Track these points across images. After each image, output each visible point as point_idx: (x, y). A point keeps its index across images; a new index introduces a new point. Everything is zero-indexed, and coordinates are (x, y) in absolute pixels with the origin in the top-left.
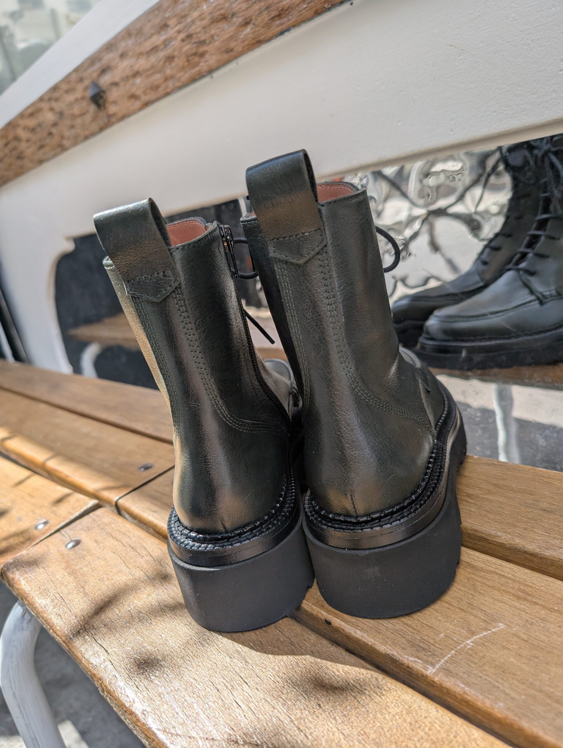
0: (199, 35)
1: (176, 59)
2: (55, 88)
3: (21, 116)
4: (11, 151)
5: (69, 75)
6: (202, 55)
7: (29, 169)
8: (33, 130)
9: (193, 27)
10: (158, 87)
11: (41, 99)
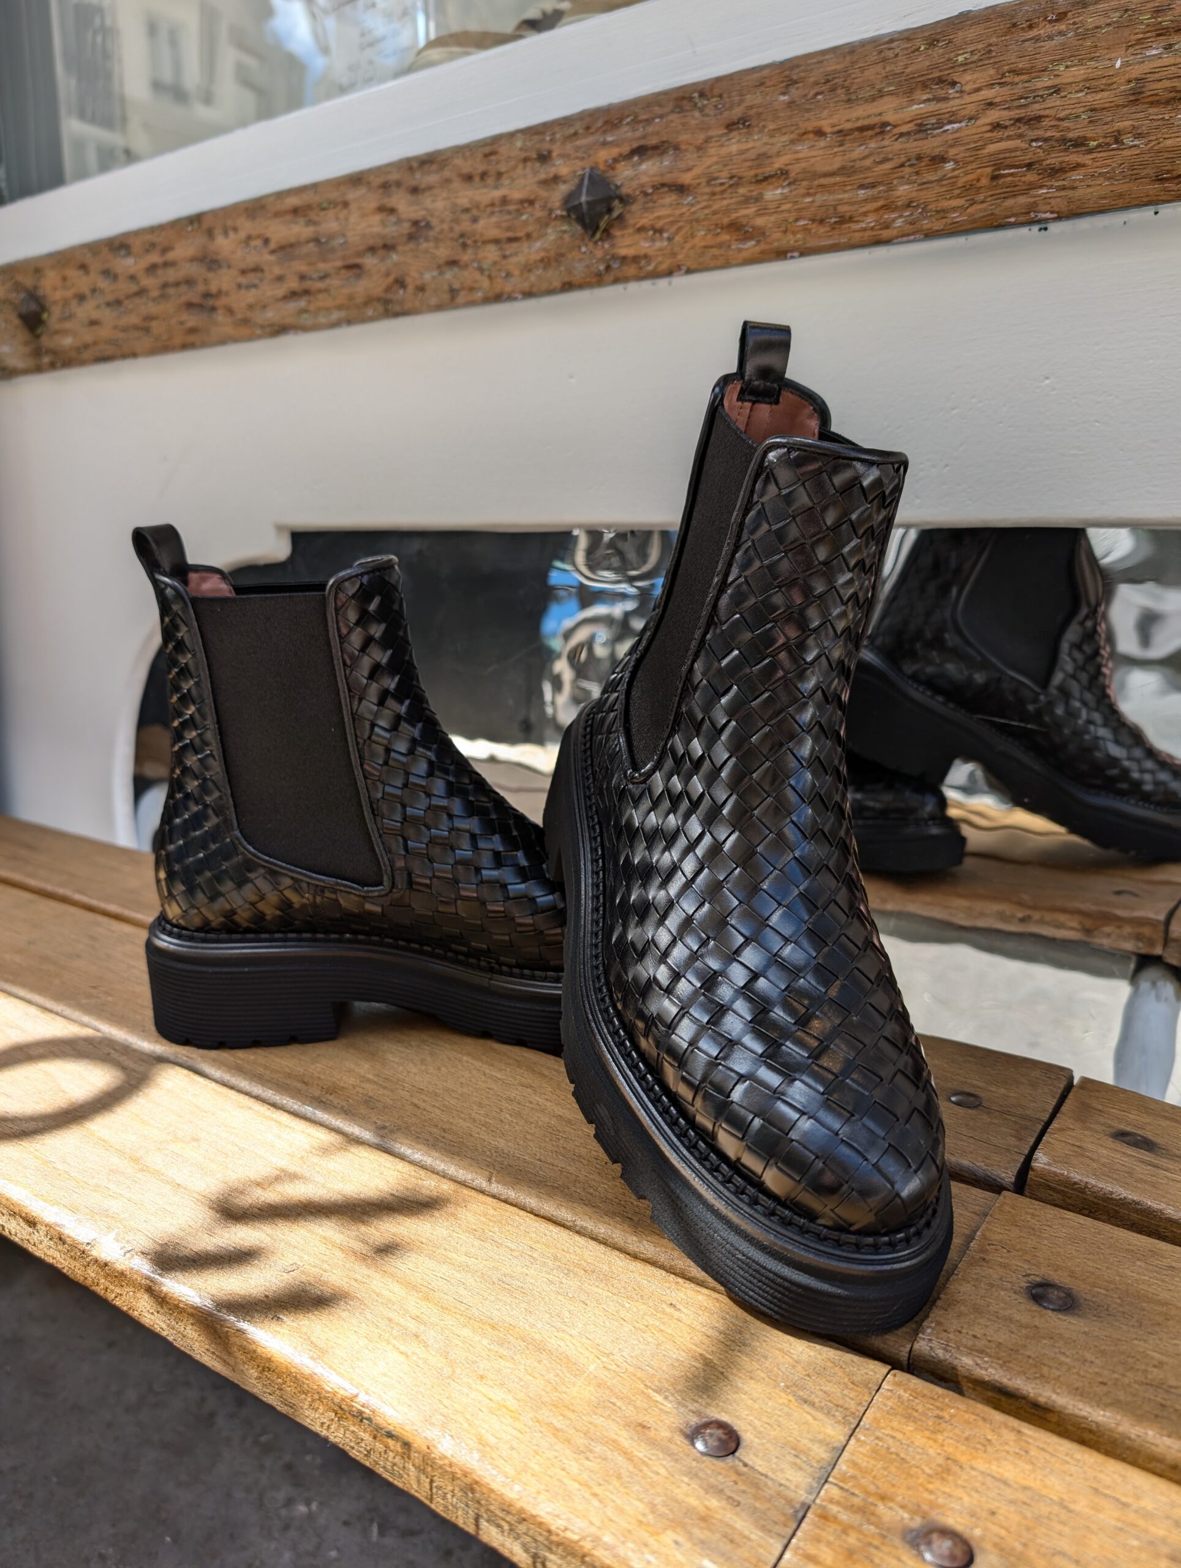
0: (1065, 124)
1: (949, 166)
2: (427, 161)
3: (255, 208)
4: (165, 286)
5: (496, 139)
6: (1056, 172)
7: (223, 341)
8: (286, 250)
9: (1055, 101)
10: (844, 220)
11: (356, 180)
